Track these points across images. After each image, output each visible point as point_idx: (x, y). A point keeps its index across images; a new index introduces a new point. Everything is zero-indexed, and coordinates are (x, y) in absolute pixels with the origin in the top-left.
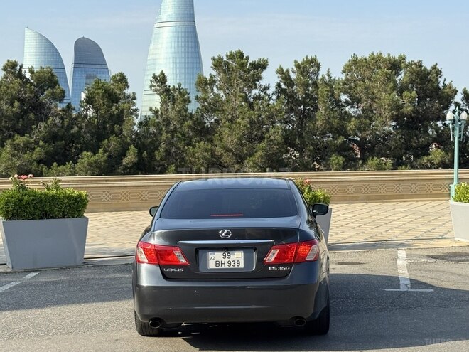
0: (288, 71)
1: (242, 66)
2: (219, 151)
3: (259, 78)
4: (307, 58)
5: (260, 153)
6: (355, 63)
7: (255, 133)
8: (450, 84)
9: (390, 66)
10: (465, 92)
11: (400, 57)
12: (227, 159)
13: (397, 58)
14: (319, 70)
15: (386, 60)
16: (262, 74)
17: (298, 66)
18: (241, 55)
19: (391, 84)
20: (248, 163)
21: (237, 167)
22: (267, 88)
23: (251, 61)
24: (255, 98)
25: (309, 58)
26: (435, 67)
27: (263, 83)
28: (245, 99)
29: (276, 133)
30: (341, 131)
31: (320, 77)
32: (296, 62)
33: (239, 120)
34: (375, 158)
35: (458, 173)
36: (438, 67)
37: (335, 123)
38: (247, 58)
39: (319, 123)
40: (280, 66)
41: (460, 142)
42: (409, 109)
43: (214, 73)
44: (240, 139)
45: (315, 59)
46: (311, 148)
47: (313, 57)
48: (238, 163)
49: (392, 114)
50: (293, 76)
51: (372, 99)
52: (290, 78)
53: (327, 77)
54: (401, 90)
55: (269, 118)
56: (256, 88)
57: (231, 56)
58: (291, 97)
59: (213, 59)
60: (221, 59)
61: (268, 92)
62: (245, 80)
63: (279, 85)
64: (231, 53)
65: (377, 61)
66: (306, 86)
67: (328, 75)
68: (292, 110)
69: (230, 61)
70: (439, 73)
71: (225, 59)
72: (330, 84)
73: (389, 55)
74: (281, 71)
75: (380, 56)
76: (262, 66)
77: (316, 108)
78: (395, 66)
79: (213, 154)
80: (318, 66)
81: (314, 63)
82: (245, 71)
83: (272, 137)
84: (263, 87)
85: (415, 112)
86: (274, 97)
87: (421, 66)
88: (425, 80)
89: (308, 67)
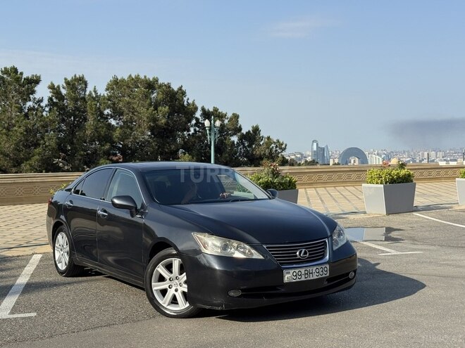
0: (58, 87)
1: (18, 80)
3: (33, 92)
4: (75, 76)
5: (37, 157)
6: (116, 84)
7: (31, 140)
8: (193, 102)
9: (146, 85)
10: (203, 109)
11: (154, 78)
12: (4, 163)
13: (151, 79)
14: (86, 87)
15: (143, 81)
16: (36, 89)
17: (68, 83)
18: (15, 70)
19: (148, 101)
20: (25, 166)
21: (14, 170)
22: (41, 101)
23: (25, 76)
24: (30, 109)
25: (78, 76)
26: (180, 89)
27: (37, 96)
28: (21, 110)
29: (51, 139)
30: (107, 139)
31: (87, 93)
32: (65, 79)
33: (15, 128)
36: (183, 89)
37: (103, 131)
38: (22, 74)
39: (88, 132)
40: (52, 83)
42: (163, 121)
44: (17, 145)
45: (83, 78)
46: (82, 153)
47: (81, 76)
48: (14, 166)
49: (150, 125)
50: (64, 92)
51: (133, 113)
52: (60, 93)
53: (93, 93)
54: (156, 106)
55: (43, 127)
56: (30, 100)
57: (6, 71)
58: (62, 109)
61: (42, 104)
62: (20, 93)
63: (50, 99)
64: (5, 68)
65: (136, 81)
66: (76, 100)
67: (95, 92)
68: (63, 121)
69: (5, 76)
70: (184, 93)
72: (97, 98)
73: (145, 77)
74: (52, 87)
75: (138, 77)
76: (35, 81)
77: (85, 120)
78: (151, 85)
80: (86, 84)
81: (81, 81)
82: (20, 85)
83: (47, 144)
84: (37, 100)
85: (167, 124)
86: (47, 109)
87: (169, 87)
88: (174, 99)
89: (77, 84)
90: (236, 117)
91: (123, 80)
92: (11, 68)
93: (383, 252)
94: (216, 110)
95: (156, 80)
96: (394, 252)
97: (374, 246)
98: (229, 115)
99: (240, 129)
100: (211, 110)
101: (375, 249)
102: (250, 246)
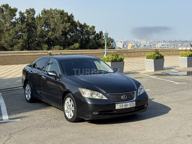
0: (23, 13)
3: (15, 15)
5: (21, 43)
6: (45, 12)
8: (78, 21)
9: (61, 13)
12: (5, 45)
14: (35, 13)
15: (59, 11)
20: (15, 47)
23: (12, 8)
25: (31, 8)
26: (71, 15)
35: (107, 51)
36: (73, 15)
39: (38, 33)
40: (20, 11)
47: (33, 8)
49: (63, 30)
50: (26, 15)
53: (38, 16)
56: (14, 19)
57: (3, 6)
62: (11, 16)
63: (19, 18)
64: (4, 5)
69: (3, 8)
70: (73, 17)
71: (1, 7)
72: (40, 19)
74: (21, 13)
76: (16, 10)
81: (33, 11)
83: (24, 38)
84: (16, 18)
87: (67, 14)
88: (70, 18)
89: (31, 12)
90: (94, 27)
91: (48, 11)
92: (6, 5)
94: (85, 24)
95: (63, 11)
100: (83, 24)
102: (102, 94)
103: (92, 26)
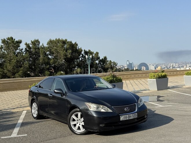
0: (29, 44)
1: (13, 42)
2: (6, 71)
3: (19, 46)
4: (35, 40)
5: (21, 71)
6: (51, 42)
7: (19, 65)
8: (81, 48)
10: (85, 51)
11: (65, 40)
13: (64, 40)
14: (39, 44)
15: (61, 41)
16: (20, 45)
17: (32, 42)
18: (12, 38)
19: (63, 48)
20: (17, 75)
21: (12, 77)
22: (22, 49)
23: (16, 40)
24: (18, 53)
26: (75, 43)
27: (21, 48)
28: (14, 53)
29: (26, 64)
30: (48, 63)
31: (40, 46)
32: (31, 41)
33: (13, 61)
34: (60, 72)
36: (77, 43)
37: (46, 61)
38: (14, 39)
39: (41, 61)
41: (90, 65)
42: (69, 56)
43: (2, 44)
44: (13, 67)
45: (38, 40)
46: (39, 69)
48: (13, 75)
49: (64, 57)
50: (31, 46)
51: (58, 53)
52: (30, 46)
53: (42, 46)
54: (66, 50)
55: (23, 59)
56: (18, 50)
57: (8, 39)
58: (30, 52)
59: (2, 40)
60: (4, 39)
61: (22, 51)
62: (14, 47)
63: (26, 49)
64: (8, 38)
65: (58, 41)
66: (36, 49)
67: (43, 45)
68: (31, 57)
69: (8, 41)
70: (77, 45)
71: (6, 40)
72: (43, 48)
73: (62, 39)
74: (26, 44)
75: (59, 39)
76: (20, 42)
77: (39, 56)
78: (64, 42)
79: (3, 73)
80: (39, 42)
81: (38, 41)
82: (14, 44)
83: (25, 66)
85: (71, 57)
86: (25, 53)
87: (71, 42)
88: (73, 47)
89: (36, 43)
90: (97, 53)
91: (53, 41)
92: (10, 38)
93: (157, 106)
94: (89, 51)
95: (66, 40)
96: (161, 106)
97: (153, 103)
98: (95, 53)
99: (99, 58)
100: (88, 51)
101: (154, 105)
102: (107, 107)
103: (96, 52)
